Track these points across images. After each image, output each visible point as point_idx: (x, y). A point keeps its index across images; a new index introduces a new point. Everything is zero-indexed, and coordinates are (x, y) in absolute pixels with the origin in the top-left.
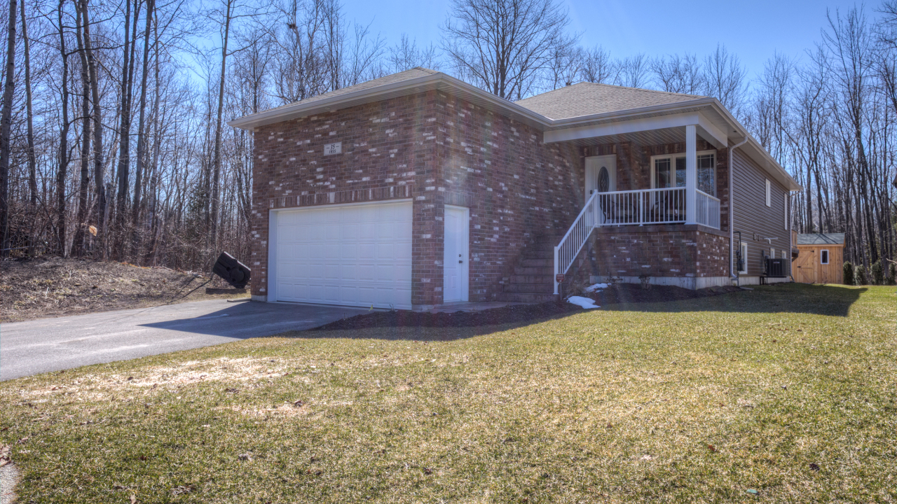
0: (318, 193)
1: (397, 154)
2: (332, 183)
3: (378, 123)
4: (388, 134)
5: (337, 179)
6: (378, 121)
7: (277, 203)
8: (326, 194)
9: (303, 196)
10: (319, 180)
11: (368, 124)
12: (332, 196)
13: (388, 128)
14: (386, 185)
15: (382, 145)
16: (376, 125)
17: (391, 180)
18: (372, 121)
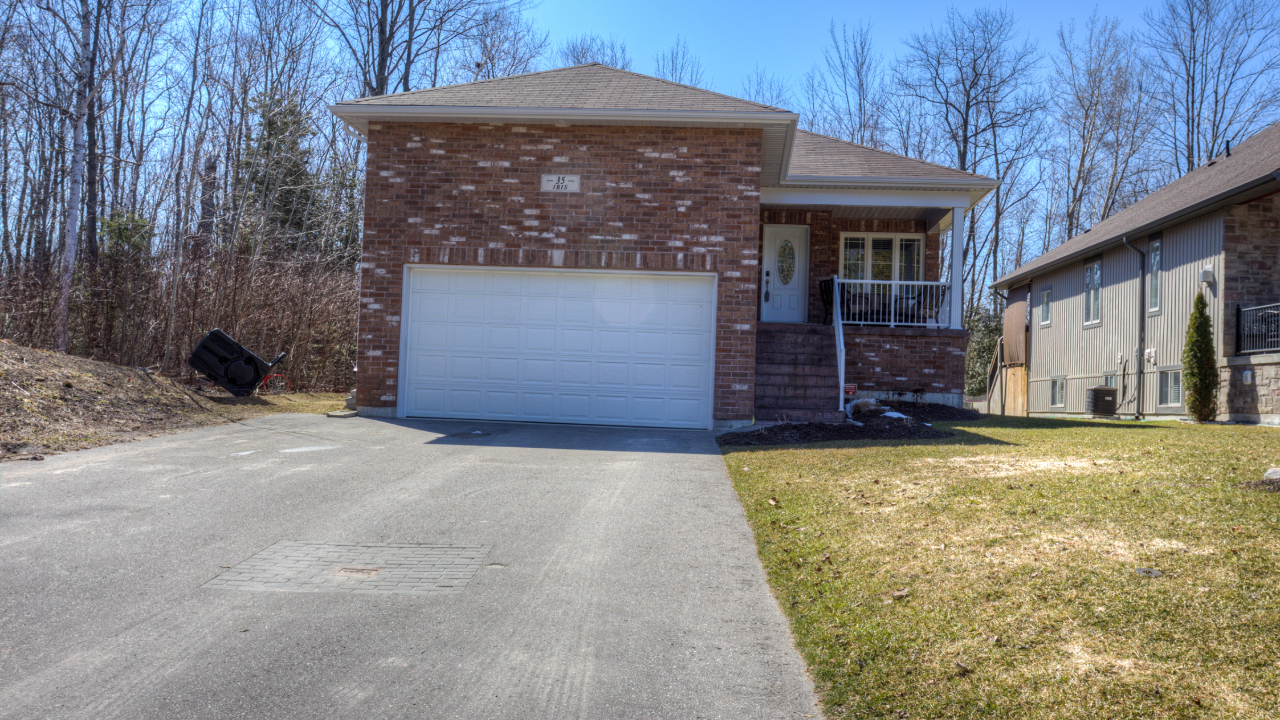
0: (526, 248)
1: (689, 208)
2: (558, 235)
3: (655, 159)
4: (674, 178)
5: (569, 230)
6: (656, 155)
7: (428, 255)
8: (546, 253)
9: (492, 250)
10: (530, 229)
11: (636, 156)
12: (558, 256)
13: (673, 168)
14: (670, 249)
15: (662, 191)
16: (650, 161)
17: (679, 244)
18: (642, 154)
